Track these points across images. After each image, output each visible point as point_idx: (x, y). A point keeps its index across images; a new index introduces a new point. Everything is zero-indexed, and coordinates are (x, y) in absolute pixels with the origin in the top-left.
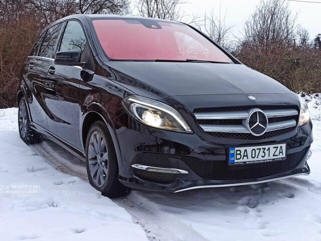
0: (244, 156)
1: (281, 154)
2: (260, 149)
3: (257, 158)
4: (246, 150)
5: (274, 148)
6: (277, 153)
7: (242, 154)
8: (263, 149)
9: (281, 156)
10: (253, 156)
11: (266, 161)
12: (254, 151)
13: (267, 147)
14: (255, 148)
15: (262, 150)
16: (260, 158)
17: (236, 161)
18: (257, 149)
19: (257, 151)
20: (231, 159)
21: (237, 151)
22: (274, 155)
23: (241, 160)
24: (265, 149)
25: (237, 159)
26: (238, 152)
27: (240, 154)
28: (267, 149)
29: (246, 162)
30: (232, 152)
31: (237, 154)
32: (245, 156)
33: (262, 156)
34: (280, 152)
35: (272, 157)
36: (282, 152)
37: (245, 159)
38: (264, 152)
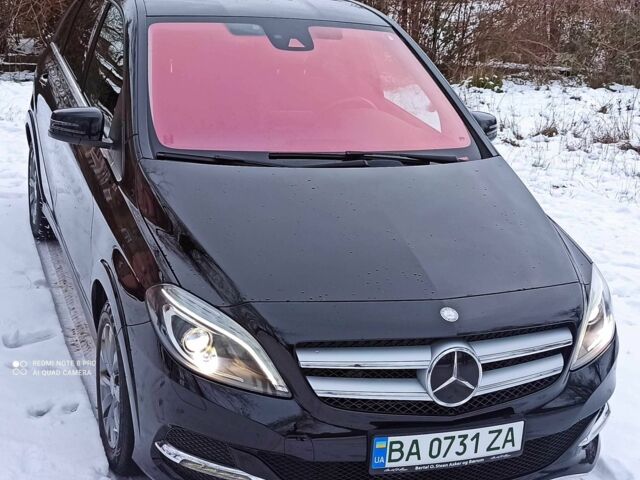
0: (410, 453)
1: (509, 444)
2: (453, 438)
3: (444, 456)
4: (415, 442)
5: (490, 432)
6: (499, 442)
7: (406, 450)
8: (460, 437)
9: (509, 448)
10: (434, 453)
11: (466, 463)
12: (436, 443)
13: (471, 433)
14: (441, 435)
15: (458, 441)
16: (452, 457)
17: (388, 465)
18: (446, 438)
19: (445, 444)
20: (377, 461)
21: (392, 443)
22: (489, 449)
23: (403, 463)
24: (465, 437)
25: (390, 460)
26: (396, 446)
27: (400, 450)
28: (470, 437)
29: (414, 466)
30: (379, 445)
31: (392, 450)
32: (413, 454)
33: (458, 453)
34: (506, 441)
35: (483, 452)
36: (512, 441)
37: (413, 461)
38: (462, 443)
